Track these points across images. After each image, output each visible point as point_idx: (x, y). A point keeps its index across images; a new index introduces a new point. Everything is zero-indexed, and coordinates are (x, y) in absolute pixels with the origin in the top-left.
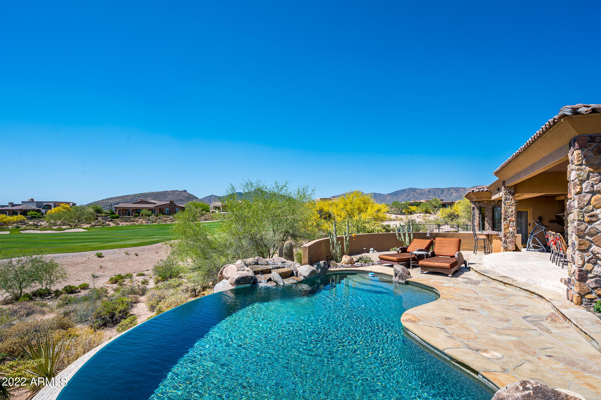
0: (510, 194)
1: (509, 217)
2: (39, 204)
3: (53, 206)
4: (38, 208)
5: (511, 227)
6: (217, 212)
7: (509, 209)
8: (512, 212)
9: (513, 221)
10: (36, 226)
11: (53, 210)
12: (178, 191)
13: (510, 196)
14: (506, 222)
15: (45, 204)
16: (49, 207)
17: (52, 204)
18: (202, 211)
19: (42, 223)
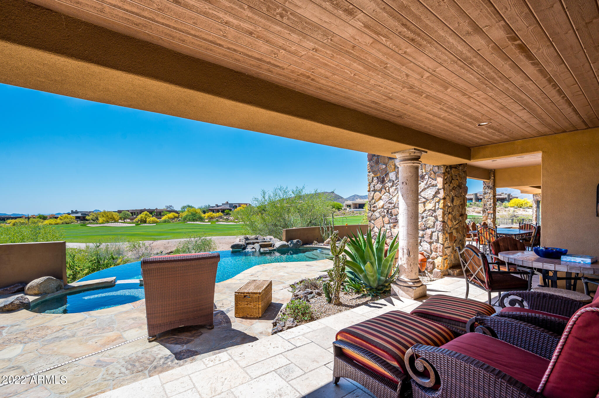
0: (489, 188)
1: (487, 210)
2: (231, 205)
3: (238, 206)
4: (230, 208)
5: (489, 219)
6: (348, 209)
7: (488, 202)
8: (490, 205)
9: (492, 214)
10: (227, 220)
11: (238, 208)
12: (327, 192)
13: (488, 190)
14: (485, 214)
15: (234, 205)
16: (236, 207)
17: (237, 205)
18: (332, 208)
19: (231, 218)
